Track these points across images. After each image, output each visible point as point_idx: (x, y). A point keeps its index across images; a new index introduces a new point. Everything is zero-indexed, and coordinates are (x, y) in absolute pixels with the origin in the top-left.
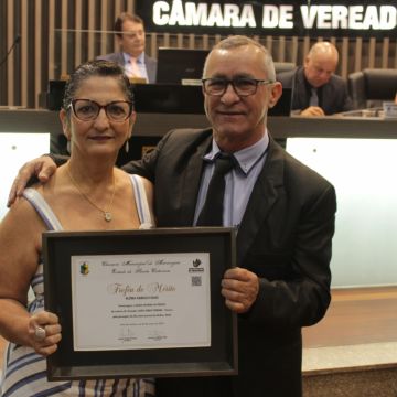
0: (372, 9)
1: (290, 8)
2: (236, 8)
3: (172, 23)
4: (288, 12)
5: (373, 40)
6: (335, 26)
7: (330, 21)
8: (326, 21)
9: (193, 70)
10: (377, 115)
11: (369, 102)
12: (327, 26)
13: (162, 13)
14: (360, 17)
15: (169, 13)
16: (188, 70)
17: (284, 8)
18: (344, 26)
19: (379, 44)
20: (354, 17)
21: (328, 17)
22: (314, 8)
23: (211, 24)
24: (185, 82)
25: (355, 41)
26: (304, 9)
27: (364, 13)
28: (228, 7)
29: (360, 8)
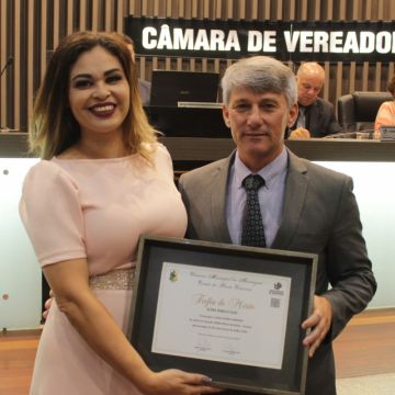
0: (352, 35)
1: (274, 33)
2: (221, 33)
3: (160, 47)
4: (271, 37)
5: (353, 64)
6: (317, 50)
7: (312, 46)
8: (308, 46)
9: (186, 93)
10: (371, 137)
11: (359, 125)
12: (310, 50)
13: (151, 38)
14: (340, 42)
15: (157, 38)
16: (182, 93)
17: (268, 34)
18: (325, 50)
19: (359, 68)
20: (334, 42)
21: (310, 41)
22: (296, 34)
23: (197, 48)
24: (181, 104)
25: (336, 65)
26: (287, 34)
27: (344, 38)
28: (214, 32)
29: (340, 34)
